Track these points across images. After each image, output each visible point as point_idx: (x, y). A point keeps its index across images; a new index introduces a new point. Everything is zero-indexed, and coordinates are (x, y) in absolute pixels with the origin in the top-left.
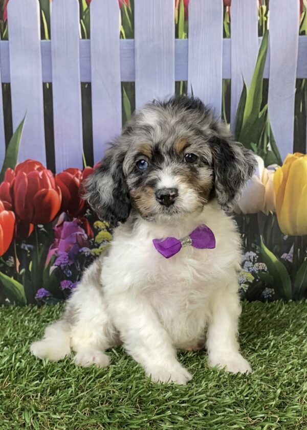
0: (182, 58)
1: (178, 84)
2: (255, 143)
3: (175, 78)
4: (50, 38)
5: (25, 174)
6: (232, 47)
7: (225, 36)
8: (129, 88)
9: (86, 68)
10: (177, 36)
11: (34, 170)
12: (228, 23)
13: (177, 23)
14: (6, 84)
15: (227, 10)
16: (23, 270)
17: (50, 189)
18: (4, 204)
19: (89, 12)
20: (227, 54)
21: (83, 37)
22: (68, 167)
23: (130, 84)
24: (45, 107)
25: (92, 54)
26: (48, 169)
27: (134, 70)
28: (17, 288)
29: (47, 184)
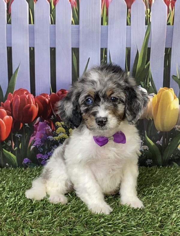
0: (104, 36)
1: (102, 50)
2: (142, 82)
3: (101, 46)
4: (34, 23)
5: (19, 96)
6: (132, 30)
7: (127, 24)
8: (76, 51)
9: (53, 40)
10: (102, 24)
11: (23, 94)
12: (129, 18)
13: (102, 17)
14: (9, 47)
15: (129, 11)
16: (16, 148)
17: (32, 104)
18: (7, 112)
19: (55, 10)
20: (129, 34)
21: (52, 23)
22: (42, 93)
23: (76, 49)
24: (31, 60)
25: (56, 32)
26: (31, 93)
27: (79, 42)
28: (12, 158)
29: (31, 102)
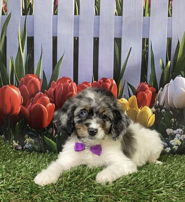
0: (146, 27)
1: (144, 40)
3: (143, 36)
4: (79, 14)
5: (62, 84)
6: (173, 21)
7: (169, 16)
8: (118, 41)
9: (97, 31)
10: (144, 15)
11: (67, 82)
12: (170, 9)
13: (144, 8)
14: (55, 37)
15: (171, 3)
16: (57, 135)
17: (74, 92)
18: (50, 99)
19: (100, 2)
20: (170, 25)
21: (96, 15)
22: (84, 81)
23: (119, 39)
24: (75, 50)
25: (100, 23)
26: (74, 82)
27: (121, 32)
28: (53, 145)
29: (73, 90)
